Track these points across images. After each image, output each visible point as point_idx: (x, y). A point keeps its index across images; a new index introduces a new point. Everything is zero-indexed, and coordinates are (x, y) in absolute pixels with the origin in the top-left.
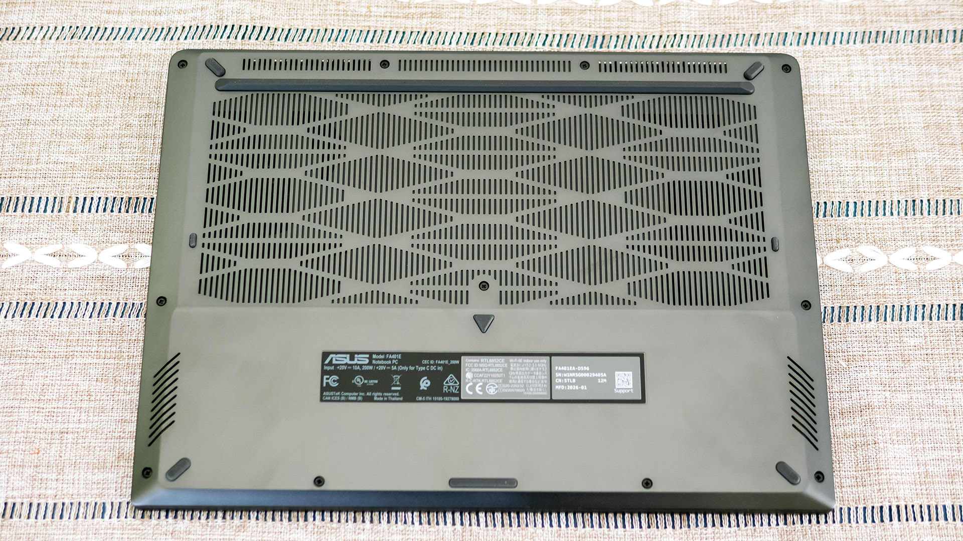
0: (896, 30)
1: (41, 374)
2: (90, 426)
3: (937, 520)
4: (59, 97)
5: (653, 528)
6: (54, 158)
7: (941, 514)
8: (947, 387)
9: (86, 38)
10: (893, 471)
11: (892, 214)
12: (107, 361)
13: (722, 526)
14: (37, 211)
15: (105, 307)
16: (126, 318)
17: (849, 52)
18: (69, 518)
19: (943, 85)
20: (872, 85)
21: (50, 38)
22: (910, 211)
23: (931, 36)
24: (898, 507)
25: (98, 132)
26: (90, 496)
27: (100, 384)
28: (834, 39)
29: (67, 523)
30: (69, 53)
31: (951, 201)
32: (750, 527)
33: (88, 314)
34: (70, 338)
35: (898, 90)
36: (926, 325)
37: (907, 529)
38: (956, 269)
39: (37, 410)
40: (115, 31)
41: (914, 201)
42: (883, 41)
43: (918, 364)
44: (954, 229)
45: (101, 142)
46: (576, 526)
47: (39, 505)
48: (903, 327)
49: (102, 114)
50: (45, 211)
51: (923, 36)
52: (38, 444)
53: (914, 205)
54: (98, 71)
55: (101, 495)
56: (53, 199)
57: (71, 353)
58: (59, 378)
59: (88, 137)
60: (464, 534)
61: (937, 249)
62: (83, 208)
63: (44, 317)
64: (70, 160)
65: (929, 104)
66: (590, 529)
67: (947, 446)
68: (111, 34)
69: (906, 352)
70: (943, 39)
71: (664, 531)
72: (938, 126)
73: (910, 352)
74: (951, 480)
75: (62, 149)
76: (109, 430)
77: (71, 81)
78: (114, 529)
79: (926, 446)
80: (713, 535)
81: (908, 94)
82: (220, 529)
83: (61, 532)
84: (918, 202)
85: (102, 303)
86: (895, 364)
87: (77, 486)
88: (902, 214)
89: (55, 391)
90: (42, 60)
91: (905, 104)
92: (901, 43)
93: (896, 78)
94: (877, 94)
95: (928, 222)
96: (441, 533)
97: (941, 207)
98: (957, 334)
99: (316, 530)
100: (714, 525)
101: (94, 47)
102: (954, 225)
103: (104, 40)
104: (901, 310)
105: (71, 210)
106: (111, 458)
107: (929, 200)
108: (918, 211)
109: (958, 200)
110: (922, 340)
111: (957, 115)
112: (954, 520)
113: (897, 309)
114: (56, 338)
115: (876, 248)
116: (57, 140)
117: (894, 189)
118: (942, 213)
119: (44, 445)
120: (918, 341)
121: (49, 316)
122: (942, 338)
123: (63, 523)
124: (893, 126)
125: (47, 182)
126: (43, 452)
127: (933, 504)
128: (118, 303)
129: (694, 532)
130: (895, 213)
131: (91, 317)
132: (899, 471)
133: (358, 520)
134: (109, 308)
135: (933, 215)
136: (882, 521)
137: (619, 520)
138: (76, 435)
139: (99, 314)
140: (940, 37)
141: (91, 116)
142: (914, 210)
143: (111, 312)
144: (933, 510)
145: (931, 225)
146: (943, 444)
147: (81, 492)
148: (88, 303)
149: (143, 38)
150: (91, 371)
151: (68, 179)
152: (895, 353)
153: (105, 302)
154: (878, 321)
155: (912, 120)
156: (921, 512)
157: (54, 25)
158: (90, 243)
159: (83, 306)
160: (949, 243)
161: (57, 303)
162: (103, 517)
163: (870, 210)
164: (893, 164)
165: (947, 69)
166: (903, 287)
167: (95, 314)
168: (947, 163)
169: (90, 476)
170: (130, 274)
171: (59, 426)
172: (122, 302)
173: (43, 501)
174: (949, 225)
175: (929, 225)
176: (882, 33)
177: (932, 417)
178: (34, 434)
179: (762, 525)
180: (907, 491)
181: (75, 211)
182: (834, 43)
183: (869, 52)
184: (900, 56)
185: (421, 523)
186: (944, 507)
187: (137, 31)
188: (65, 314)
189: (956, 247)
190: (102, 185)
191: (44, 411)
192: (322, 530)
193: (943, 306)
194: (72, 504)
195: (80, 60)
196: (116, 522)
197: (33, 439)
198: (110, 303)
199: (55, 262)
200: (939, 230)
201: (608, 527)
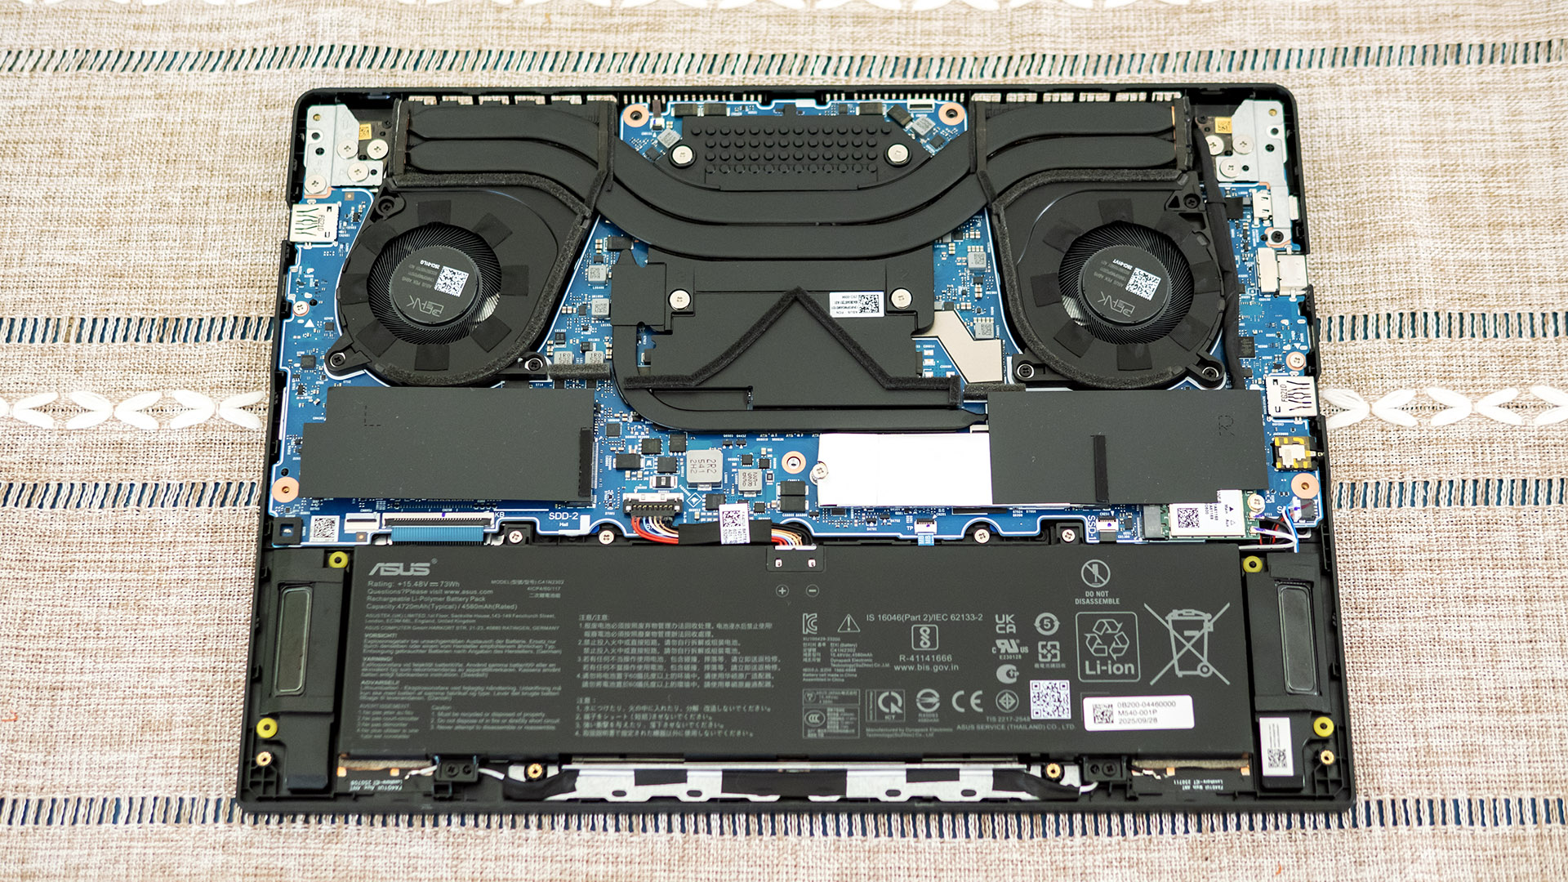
0: (1386, 44)
1: (21, 596)
2: (97, 678)
3: (1444, 823)
4: (56, 160)
5: (988, 838)
6: (47, 256)
7: (1450, 815)
8: (1463, 612)
9: (101, 68)
10: (1372, 746)
11: (1378, 336)
12: (126, 576)
13: (1097, 834)
14: (20, 340)
15: (125, 491)
16: (157, 508)
17: (1312, 81)
18: (62, 823)
19: (1461, 132)
20: (1347, 132)
21: (45, 69)
22: (1407, 330)
23: (1443, 54)
24: (1380, 803)
25: (118, 216)
26: (95, 788)
27: (114, 612)
28: (1288, 60)
29: (58, 831)
30: (74, 92)
31: (1472, 315)
32: (1142, 835)
33: (97, 502)
34: (68, 540)
35: (1390, 138)
36: (1430, 514)
37: (1395, 838)
38: (1479, 424)
39: (14, 651)
40: (147, 57)
41: (1413, 314)
42: (1366, 63)
43: (1416, 576)
44: (1477, 360)
45: (121, 231)
46: (864, 833)
47: (15, 802)
48: (1392, 516)
49: (124, 187)
50: (32, 340)
51: (1431, 54)
52: (15, 706)
53: (1413, 322)
54: (119, 120)
55: (112, 787)
56: (44, 321)
57: (70, 564)
58: (50, 603)
59: (102, 224)
60: (686, 846)
61: (1449, 391)
62: (92, 334)
63: (28, 506)
64: (72, 260)
65: (1438, 162)
66: (887, 838)
67: (1461, 705)
68: (140, 61)
69: (1397, 557)
70: (1463, 58)
71: (1005, 842)
72: (1452, 197)
73: (1404, 557)
74: (1467, 760)
75: (59, 242)
76: (128, 684)
77: (76, 137)
78: (131, 840)
79: (1429, 705)
80: (1083, 848)
81: (1405, 145)
82: (300, 840)
83: (49, 845)
84: (1420, 316)
85: (120, 485)
86: (1378, 575)
87: (76, 772)
88: (1395, 336)
89: (44, 622)
90: (31, 103)
91: (1401, 161)
92: (1394, 65)
93: (1387, 121)
94: (1356, 145)
95: (1435, 349)
96: (650, 845)
97: (1456, 324)
98: (1480, 527)
99: (451, 840)
100: (1084, 833)
101: (113, 82)
102: (1477, 354)
103: (128, 71)
104: (1390, 489)
105: (73, 338)
106: (130, 727)
107: (1437, 314)
108: (1420, 331)
109: (1484, 315)
110: (1422, 537)
111: (1482, 179)
112: (1472, 823)
113: (1383, 487)
114: (47, 539)
115: (1352, 393)
116: (52, 228)
117: (1381, 295)
118: (1458, 334)
119: (24, 708)
120: (1416, 538)
121: (35, 505)
122: (1455, 534)
123: (52, 831)
125: (36, 295)
126: (23, 719)
127: (1437, 797)
128: (145, 485)
129: (1052, 843)
130: (1383, 334)
131: (101, 506)
132: (1383, 746)
133: (518, 823)
134: (130, 492)
135: (1443, 337)
136: (1355, 825)
137: (934, 824)
138: (76, 692)
139: (114, 502)
140: (1458, 55)
141: (107, 190)
142: (1413, 329)
143: (134, 499)
144: (1438, 807)
145: (1441, 353)
146: (1456, 703)
147: (82, 781)
148: (97, 485)
149: (191, 67)
150: (101, 591)
151: (69, 290)
152: (1379, 557)
153: (124, 483)
154: (1352, 507)
155: (1412, 187)
156: (1418, 810)
157: (51, 47)
158: (102, 389)
159: (90, 489)
160: (1469, 382)
161: (48, 485)
162: (115, 822)
163: (1342, 332)
164: (1380, 256)
165: (1468, 106)
166: (1393, 452)
167: (109, 502)
168: (1466, 255)
169: (96, 757)
170: (162, 439)
171: (49, 677)
172: (151, 483)
173: (21, 797)
174: (1469, 354)
175: (1438, 354)
176: (1364, 50)
177: (1439, 660)
178: (8, 690)
179: (1161, 832)
180: (1397, 777)
181: (78, 340)
182: (1287, 67)
183: (1343, 80)
184: (1393, 86)
185: (617, 829)
186: (1456, 802)
187: (181, 56)
188: (60, 503)
189: (1480, 390)
190: (122, 298)
191: (25, 653)
192: (460, 840)
193: (1457, 483)
194: (66, 801)
195: (91, 103)
196: (135, 829)
197: (7, 697)
198: (132, 485)
199: (46, 421)
200: (1454, 361)
201: (915, 835)
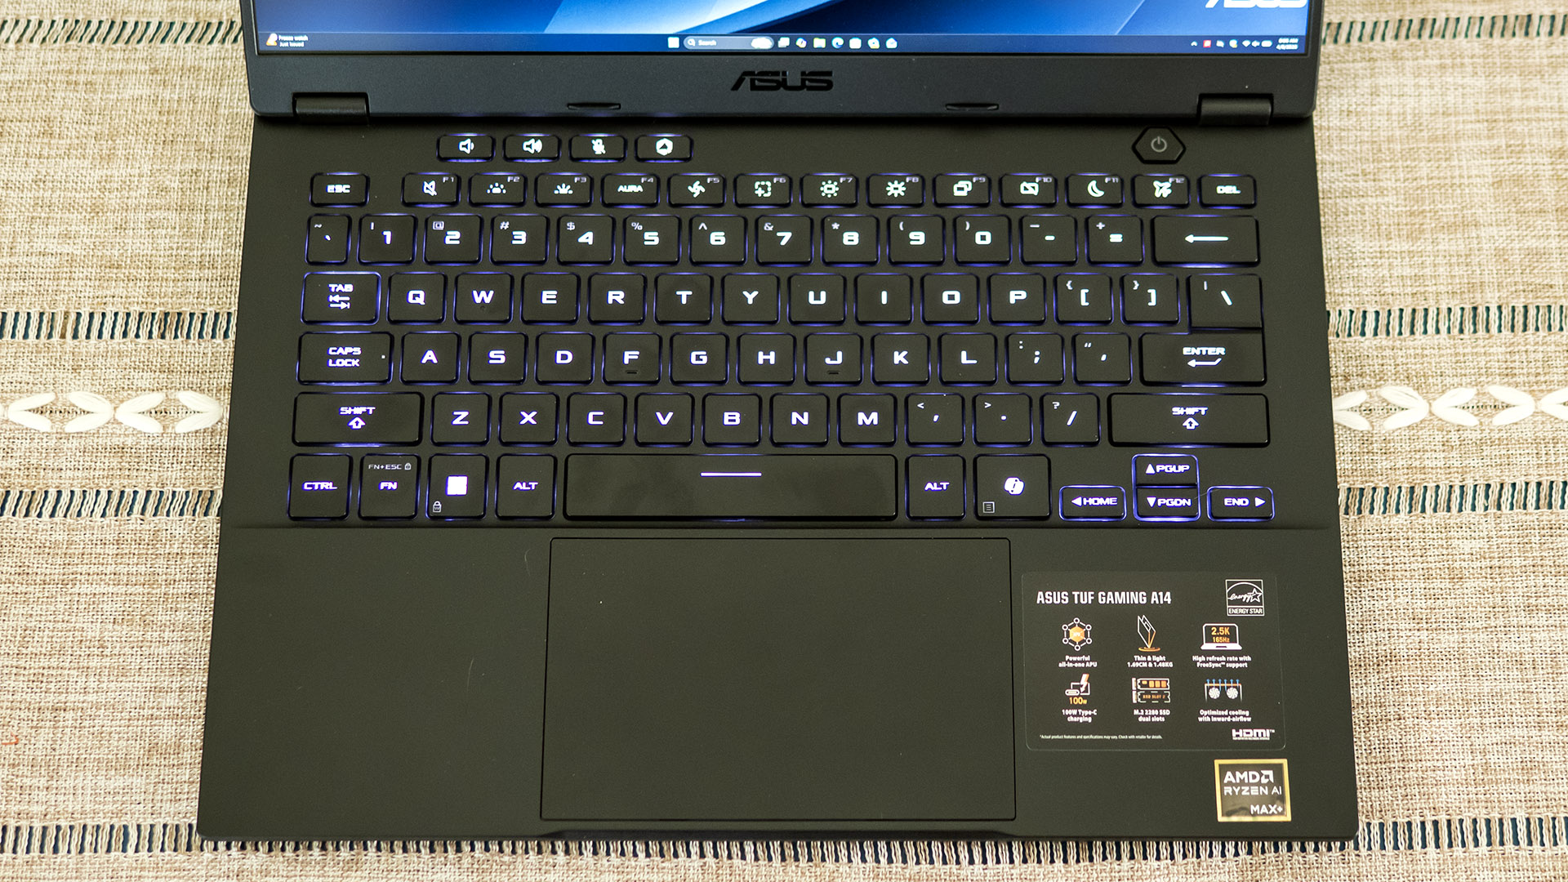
0: (1453, 16)
1: (21, 611)
2: (102, 698)
3: (1502, 843)
4: (45, 140)
5: (1032, 865)
6: (39, 245)
7: (1509, 835)
8: (1523, 622)
9: (91, 40)
10: (1429, 764)
11: (1438, 331)
12: (131, 589)
13: (1145, 858)
14: (13, 336)
15: (128, 499)
16: (162, 518)
17: (1374, 54)
18: (69, 852)
19: (1528, 110)
20: (1409, 111)
21: (32, 40)
22: (1469, 326)
23: (1511, 25)
24: (1435, 823)
25: (113, 202)
26: (101, 815)
27: (119, 628)
28: (1349, 34)
29: (65, 859)
30: (63, 66)
31: (1538, 307)
32: (1192, 859)
33: (99, 511)
34: (69, 551)
35: (1453, 119)
36: (1491, 519)
37: (1450, 861)
38: (1543, 423)
39: (14, 671)
40: (141, 28)
41: (1475, 309)
42: (1431, 36)
43: (1476, 585)
44: (1540, 355)
45: (117, 218)
46: (905, 861)
47: (18, 829)
48: (1452, 521)
49: (118, 171)
50: (26, 336)
51: (1499, 26)
52: (16, 728)
53: (1475, 316)
54: (112, 97)
55: (118, 814)
56: (37, 316)
57: (71, 577)
58: (51, 618)
59: (96, 210)
60: (720, 872)
61: (1512, 389)
62: (89, 330)
63: (27, 515)
64: (66, 249)
65: (1503, 143)
67: (1520, 720)
68: (133, 32)
69: (1457, 565)
70: (1533, 31)
71: (1050, 867)
72: (1518, 180)
73: (1464, 564)
74: (1525, 778)
75: (51, 229)
76: (133, 705)
77: (67, 114)
78: (142, 869)
79: (1486, 721)
80: (1131, 873)
81: (1469, 126)
82: (318, 868)
83: (56, 875)
84: (1481, 310)
85: (122, 493)
86: (1437, 584)
87: (80, 798)
88: (1455, 331)
89: (45, 639)
90: (17, 77)
91: (1463, 144)
92: (1461, 38)
93: (1450, 99)
94: (1417, 126)
95: (1497, 345)
96: (683, 871)
97: (1519, 319)
98: (1542, 532)
99: (476, 866)
100: (1132, 857)
101: (105, 55)
102: (1541, 349)
103: (121, 43)
104: (1450, 493)
105: (69, 334)
106: (137, 750)
107: (1500, 308)
108: (1481, 327)
109: (1549, 307)
110: (1482, 543)
111: (1550, 161)
112: (1530, 843)
113: (1443, 491)
114: (47, 550)
115: (1410, 390)
116: (43, 215)
117: (1442, 289)
118: (1521, 328)
119: (25, 730)
120: (1476, 545)
121: (33, 514)
122: (1517, 540)
123: (58, 860)
124: (1442, 182)
125: (27, 286)
126: (23, 741)
127: (1495, 816)
128: (149, 493)
129: (1099, 867)
130: (1443, 329)
131: (103, 515)
132: (1439, 764)
133: (544, 849)
134: (134, 500)
135: (1506, 332)
136: (1411, 847)
137: (977, 851)
138: (79, 714)
139: (117, 510)
140: (1528, 26)
141: (100, 174)
142: (1475, 324)
143: (138, 507)
144: (1495, 827)
145: (1503, 349)
146: (1515, 718)
147: (87, 808)
148: (98, 492)
149: (188, 40)
150: (105, 606)
151: (63, 282)
152: (1438, 565)
153: (127, 490)
154: (1410, 512)
155: (1474, 172)
156: (1475, 831)
157: (38, 17)
158: (101, 389)
159: (91, 497)
160: (1532, 379)
161: (46, 492)
162: (124, 850)
163: (1401, 325)
164: (1440, 247)
165: (1536, 82)
166: (1454, 454)
167: (111, 511)
168: (1533, 243)
169: (102, 782)
170: (167, 442)
171: (50, 698)
172: (155, 489)
173: (24, 824)
174: (1532, 349)
175: (1500, 350)
176: (1430, 21)
177: (1498, 673)
178: (9, 711)
179: (1211, 855)
180: (1453, 796)
181: (75, 336)
182: (1348, 40)
183: (1406, 54)
184: (1458, 60)
185: (648, 855)
186: (1514, 820)
187: (177, 28)
188: (60, 512)
189: (1544, 387)
190: (120, 291)
191: (26, 672)
192: (485, 866)
193: (1520, 485)
194: (71, 828)
195: (82, 78)
196: (146, 857)
197: (8, 719)
198: (135, 493)
199: (42, 424)
200: (1517, 357)
201: (958, 862)
